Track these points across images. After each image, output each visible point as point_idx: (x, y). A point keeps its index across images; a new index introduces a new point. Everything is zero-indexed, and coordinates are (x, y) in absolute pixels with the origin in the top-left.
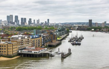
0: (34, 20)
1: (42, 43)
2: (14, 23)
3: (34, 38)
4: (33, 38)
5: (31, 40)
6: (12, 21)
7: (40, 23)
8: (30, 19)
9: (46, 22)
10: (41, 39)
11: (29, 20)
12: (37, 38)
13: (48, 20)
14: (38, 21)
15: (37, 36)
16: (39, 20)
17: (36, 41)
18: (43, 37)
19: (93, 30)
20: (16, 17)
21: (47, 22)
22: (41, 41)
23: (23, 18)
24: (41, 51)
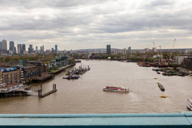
0: (37, 47)
1: (22, 77)
2: (8, 52)
3: (8, 71)
4: (5, 71)
5: (2, 75)
6: (5, 48)
7: (45, 50)
8: (31, 46)
9: (52, 49)
10: (20, 73)
11: (29, 47)
12: (12, 71)
13: (56, 46)
14: (42, 48)
15: (12, 69)
16: (43, 46)
17: (11, 75)
18: (23, 69)
19: (110, 58)
20: (12, 43)
21: (55, 49)
22: (20, 75)
23: (21, 45)
24: (11, 88)
